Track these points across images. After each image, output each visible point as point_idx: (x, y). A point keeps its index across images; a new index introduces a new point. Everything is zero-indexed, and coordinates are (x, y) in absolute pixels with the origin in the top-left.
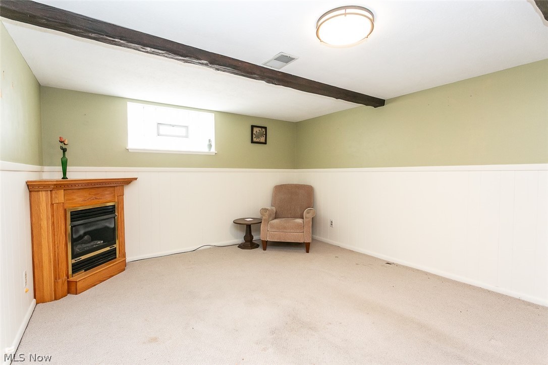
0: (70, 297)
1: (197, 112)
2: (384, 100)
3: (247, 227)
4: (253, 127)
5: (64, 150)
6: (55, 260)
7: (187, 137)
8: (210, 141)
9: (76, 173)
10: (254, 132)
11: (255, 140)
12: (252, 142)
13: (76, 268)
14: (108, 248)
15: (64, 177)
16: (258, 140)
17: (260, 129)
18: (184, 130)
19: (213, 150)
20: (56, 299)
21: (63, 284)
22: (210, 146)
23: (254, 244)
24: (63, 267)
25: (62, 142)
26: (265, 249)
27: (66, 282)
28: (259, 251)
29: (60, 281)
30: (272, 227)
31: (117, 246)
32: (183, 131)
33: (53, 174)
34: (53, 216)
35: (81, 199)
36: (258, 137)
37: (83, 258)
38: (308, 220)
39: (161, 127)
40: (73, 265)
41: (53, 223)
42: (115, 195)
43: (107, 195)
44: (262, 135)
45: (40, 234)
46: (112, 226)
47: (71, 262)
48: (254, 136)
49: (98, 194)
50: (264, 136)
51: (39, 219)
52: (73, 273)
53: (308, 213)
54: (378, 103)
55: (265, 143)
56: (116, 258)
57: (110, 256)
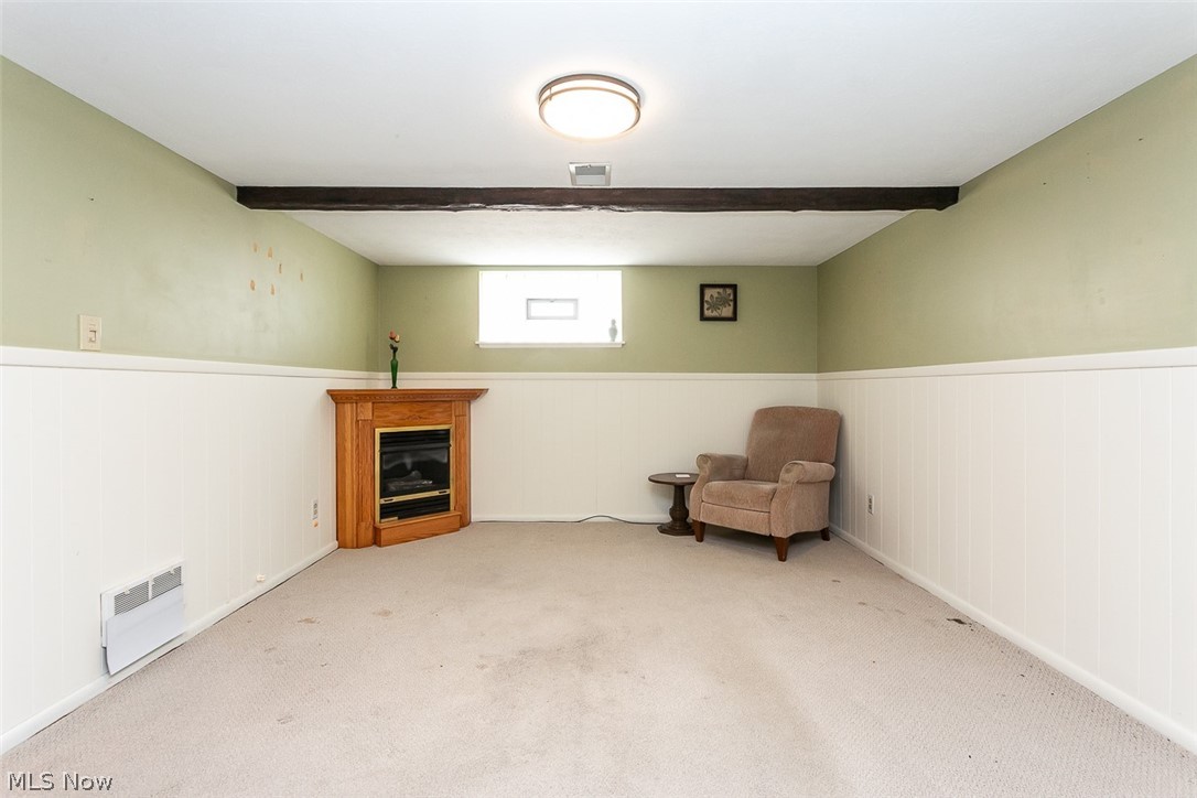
0: (375, 549)
1: (595, 273)
2: (957, 189)
3: (676, 491)
4: (703, 287)
5: (395, 350)
6: (358, 497)
7: (575, 318)
8: (614, 322)
9: (410, 381)
10: (707, 298)
11: (708, 313)
12: (703, 318)
13: (387, 511)
14: (436, 493)
15: (394, 386)
16: (715, 314)
17: (721, 290)
18: (571, 306)
19: (619, 339)
20: (357, 547)
21: (367, 529)
22: (613, 332)
23: (688, 524)
24: (367, 505)
25: (392, 338)
26: (700, 539)
27: (371, 529)
28: (691, 539)
29: (363, 524)
30: (710, 494)
31: (451, 491)
32: (568, 309)
33: (382, 382)
34: (358, 436)
35: (397, 417)
36: (713, 307)
37: (396, 499)
38: (785, 486)
39: (533, 305)
40: (382, 506)
41: (358, 446)
42: (451, 415)
43: (438, 415)
44: (724, 302)
45: (344, 459)
46: (446, 460)
47: (379, 501)
48: (706, 306)
49: (422, 411)
50: (732, 304)
51: (344, 440)
52: (381, 518)
53: (788, 471)
54: (941, 197)
55: (734, 318)
56: (449, 510)
57: (441, 504)
